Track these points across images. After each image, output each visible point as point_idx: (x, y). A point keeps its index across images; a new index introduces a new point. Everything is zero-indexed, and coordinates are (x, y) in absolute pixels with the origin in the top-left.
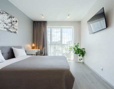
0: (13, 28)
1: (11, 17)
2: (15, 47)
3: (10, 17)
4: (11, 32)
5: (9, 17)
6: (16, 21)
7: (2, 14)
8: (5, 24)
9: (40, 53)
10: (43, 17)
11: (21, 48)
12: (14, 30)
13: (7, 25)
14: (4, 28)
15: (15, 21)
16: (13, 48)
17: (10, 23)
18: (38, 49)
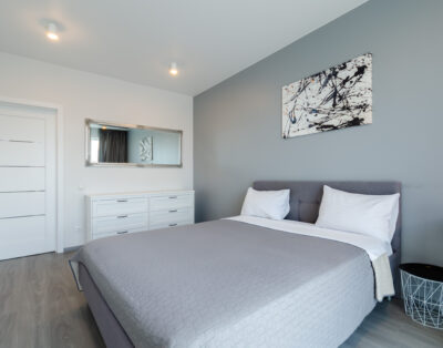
0: (344, 108)
3: (330, 77)
4: (335, 128)
5: (323, 81)
7: (304, 88)
8: (313, 111)
12: (348, 117)
13: (316, 111)
14: (310, 126)
17: (328, 100)
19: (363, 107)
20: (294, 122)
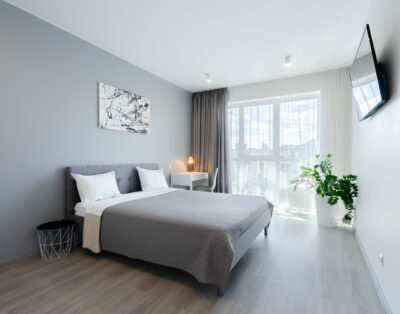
0: (140, 122)
1: (135, 99)
2: (142, 166)
3: (133, 99)
4: (136, 132)
5: (130, 99)
6: (146, 105)
7: (118, 96)
8: (124, 115)
9: (207, 184)
10: (209, 81)
11: (157, 169)
12: (141, 128)
13: (127, 117)
14: (122, 125)
15: (143, 104)
16: (138, 168)
17: (133, 112)
18: (204, 171)
19: (147, 124)
20: (111, 118)
